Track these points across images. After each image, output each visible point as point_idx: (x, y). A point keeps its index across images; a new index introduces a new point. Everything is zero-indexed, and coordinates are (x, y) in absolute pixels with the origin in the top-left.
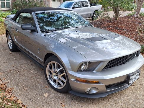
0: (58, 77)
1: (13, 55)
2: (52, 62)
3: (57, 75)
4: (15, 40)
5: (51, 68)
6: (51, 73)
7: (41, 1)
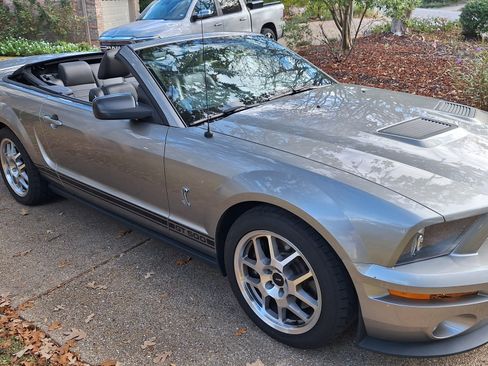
0: (281, 290)
1: (39, 220)
2: (255, 235)
3: (277, 280)
4: (48, 160)
5: (250, 254)
6: (252, 274)
7: (63, 3)
